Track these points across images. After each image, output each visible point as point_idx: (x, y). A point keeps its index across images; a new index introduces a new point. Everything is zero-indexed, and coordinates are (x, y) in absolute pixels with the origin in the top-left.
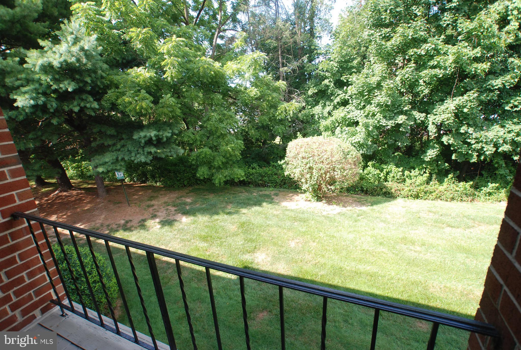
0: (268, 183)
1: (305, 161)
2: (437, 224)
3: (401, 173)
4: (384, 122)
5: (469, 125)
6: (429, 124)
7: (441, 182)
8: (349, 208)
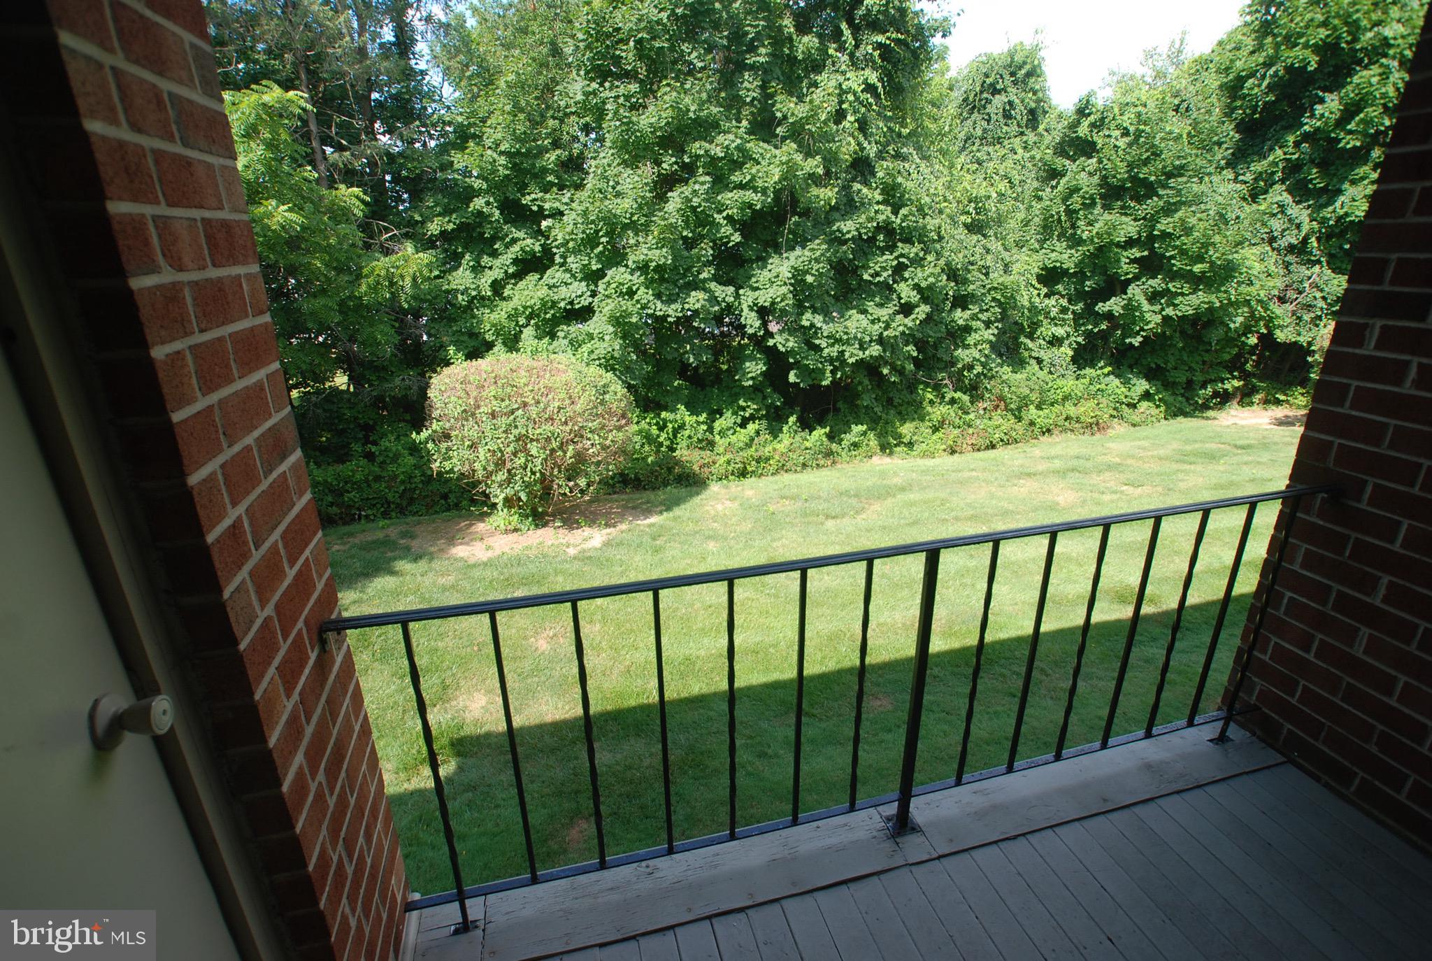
0: (359, 509)
1: (503, 422)
2: (811, 519)
3: (705, 427)
4: (659, 308)
5: (815, 311)
6: (742, 310)
7: (775, 433)
8: (624, 526)
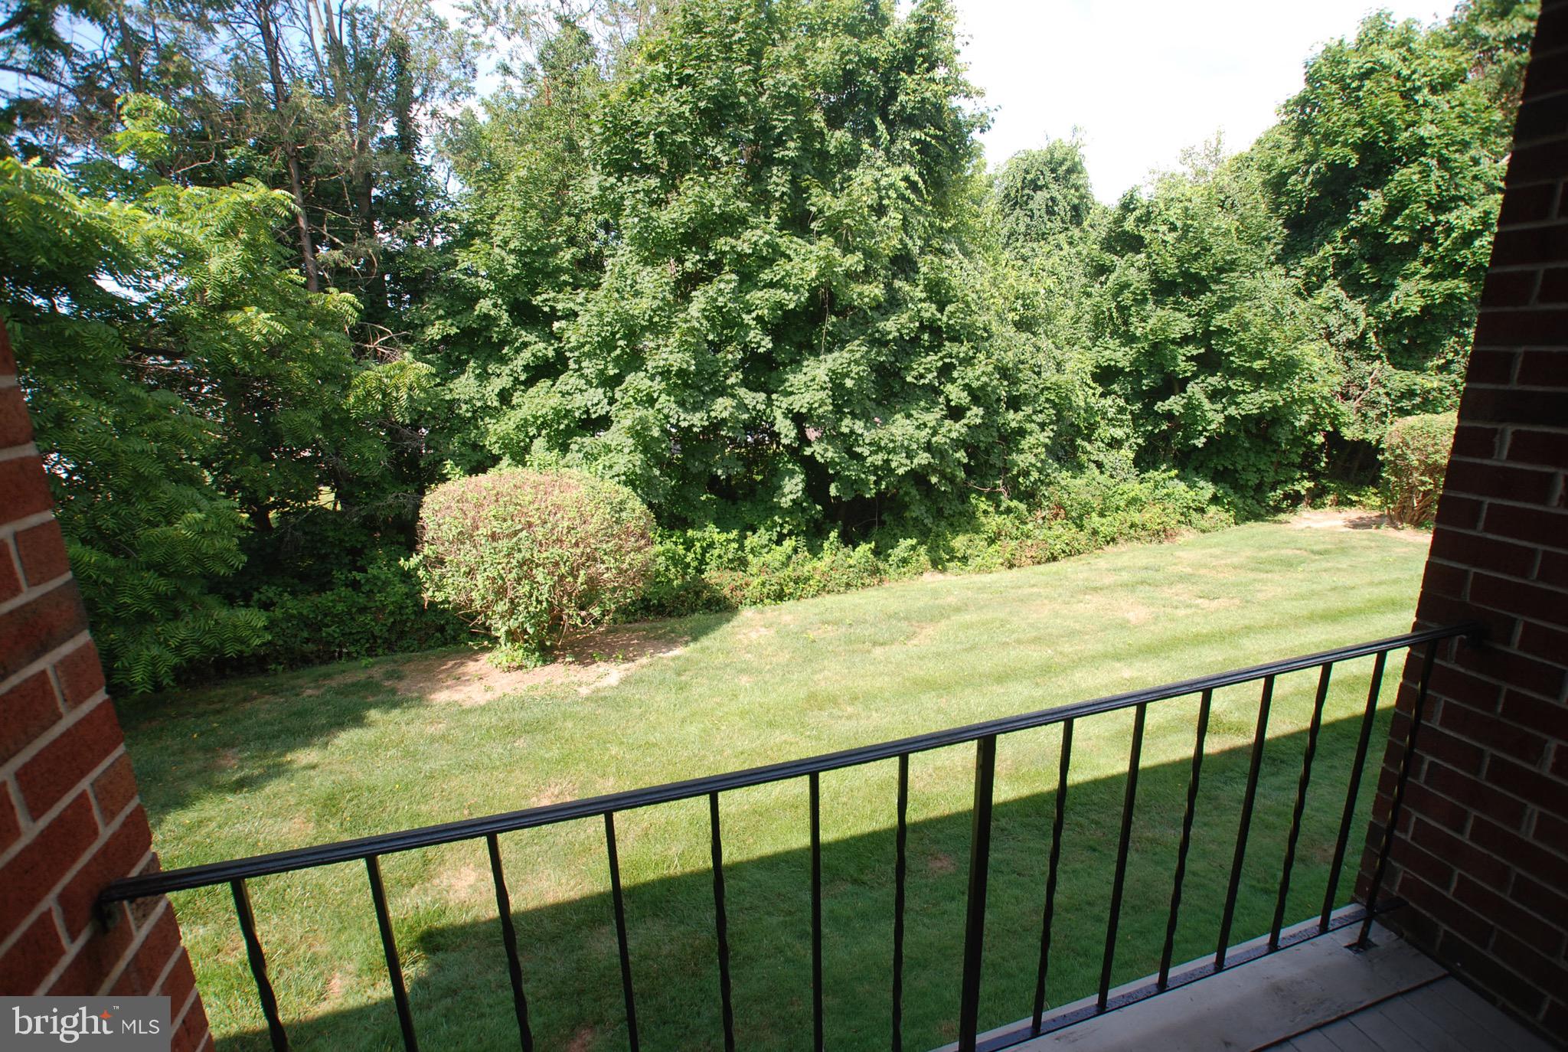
0: (340, 646)
1: (504, 544)
2: (856, 647)
3: (736, 546)
4: (680, 418)
6: (775, 418)
